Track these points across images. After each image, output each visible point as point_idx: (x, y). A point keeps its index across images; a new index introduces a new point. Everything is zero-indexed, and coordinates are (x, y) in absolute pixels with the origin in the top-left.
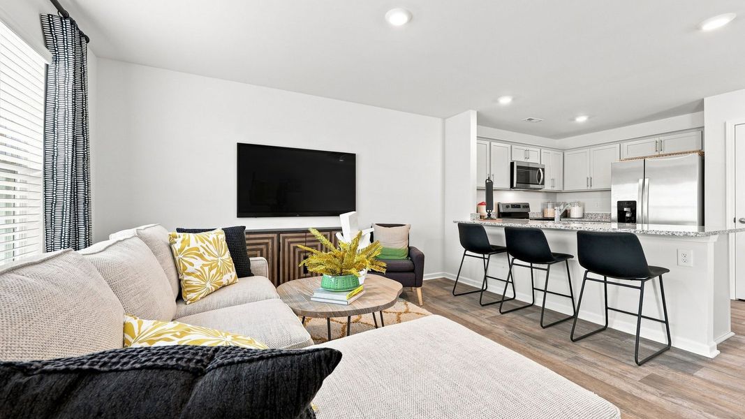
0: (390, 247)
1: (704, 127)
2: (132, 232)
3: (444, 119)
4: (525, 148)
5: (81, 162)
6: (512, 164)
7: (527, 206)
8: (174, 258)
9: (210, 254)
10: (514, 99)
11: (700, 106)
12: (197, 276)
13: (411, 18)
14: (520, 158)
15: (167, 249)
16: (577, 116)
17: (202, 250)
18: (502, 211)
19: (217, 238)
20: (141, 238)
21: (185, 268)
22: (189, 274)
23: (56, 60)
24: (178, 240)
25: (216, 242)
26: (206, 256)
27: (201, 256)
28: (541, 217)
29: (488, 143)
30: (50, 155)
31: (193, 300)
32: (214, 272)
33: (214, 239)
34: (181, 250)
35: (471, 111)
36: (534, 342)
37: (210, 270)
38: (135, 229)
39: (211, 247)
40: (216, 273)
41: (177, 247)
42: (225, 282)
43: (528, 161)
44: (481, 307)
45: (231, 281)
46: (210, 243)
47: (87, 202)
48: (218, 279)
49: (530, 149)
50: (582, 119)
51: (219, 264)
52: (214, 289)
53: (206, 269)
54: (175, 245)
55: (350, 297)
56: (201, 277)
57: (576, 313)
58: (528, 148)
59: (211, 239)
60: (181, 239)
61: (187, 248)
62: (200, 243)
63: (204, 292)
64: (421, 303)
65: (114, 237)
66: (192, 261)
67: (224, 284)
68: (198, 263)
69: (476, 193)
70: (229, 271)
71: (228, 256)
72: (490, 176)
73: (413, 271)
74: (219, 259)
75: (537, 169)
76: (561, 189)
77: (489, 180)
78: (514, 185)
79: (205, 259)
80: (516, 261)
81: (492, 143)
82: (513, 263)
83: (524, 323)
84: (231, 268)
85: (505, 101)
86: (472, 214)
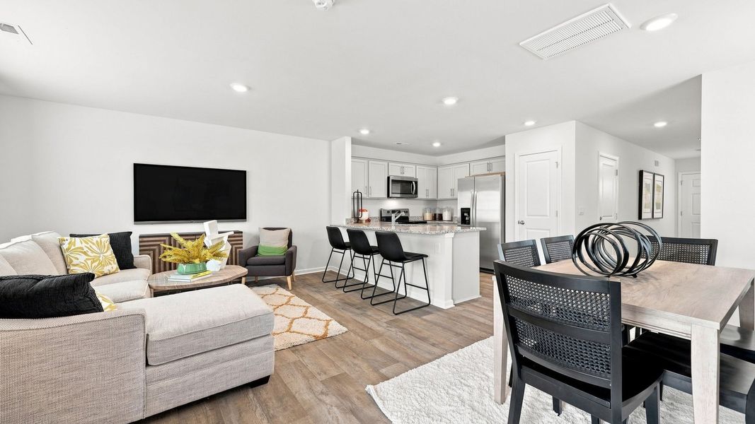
0: (271, 246)
1: (504, 156)
2: (29, 237)
3: (330, 141)
4: (401, 165)
6: (388, 178)
7: (407, 211)
8: (63, 255)
9: (92, 252)
10: (371, 132)
11: (501, 141)
12: (81, 267)
13: (249, 88)
14: (396, 173)
15: (58, 250)
16: (434, 143)
17: (85, 249)
18: (383, 216)
19: (101, 241)
20: (35, 241)
21: (71, 261)
22: (74, 265)
24: (66, 243)
25: (99, 244)
26: (90, 253)
27: (85, 253)
28: (421, 220)
29: (366, 161)
32: (95, 264)
33: (97, 241)
34: (68, 249)
35: (346, 137)
36: (347, 307)
37: (92, 263)
38: (30, 236)
39: (94, 247)
40: (98, 265)
41: (65, 247)
42: (106, 272)
43: (404, 175)
44: (335, 289)
45: (112, 271)
46: (93, 244)
48: (99, 269)
49: (406, 166)
50: (437, 145)
51: (101, 258)
53: (89, 262)
54: (64, 246)
56: (84, 267)
57: (376, 282)
58: (404, 165)
59: (95, 242)
60: (69, 241)
61: (73, 247)
62: (84, 244)
64: (291, 288)
65: (14, 241)
66: (77, 256)
68: (82, 258)
69: (350, 201)
70: (110, 264)
71: (110, 253)
72: (368, 188)
73: (284, 264)
74: (101, 255)
75: (411, 182)
76: (435, 198)
77: (358, 192)
78: (391, 195)
79: (88, 255)
80: (356, 254)
81: (370, 162)
82: (354, 256)
83: (355, 297)
84: (112, 262)
85: (365, 132)
86: (347, 220)
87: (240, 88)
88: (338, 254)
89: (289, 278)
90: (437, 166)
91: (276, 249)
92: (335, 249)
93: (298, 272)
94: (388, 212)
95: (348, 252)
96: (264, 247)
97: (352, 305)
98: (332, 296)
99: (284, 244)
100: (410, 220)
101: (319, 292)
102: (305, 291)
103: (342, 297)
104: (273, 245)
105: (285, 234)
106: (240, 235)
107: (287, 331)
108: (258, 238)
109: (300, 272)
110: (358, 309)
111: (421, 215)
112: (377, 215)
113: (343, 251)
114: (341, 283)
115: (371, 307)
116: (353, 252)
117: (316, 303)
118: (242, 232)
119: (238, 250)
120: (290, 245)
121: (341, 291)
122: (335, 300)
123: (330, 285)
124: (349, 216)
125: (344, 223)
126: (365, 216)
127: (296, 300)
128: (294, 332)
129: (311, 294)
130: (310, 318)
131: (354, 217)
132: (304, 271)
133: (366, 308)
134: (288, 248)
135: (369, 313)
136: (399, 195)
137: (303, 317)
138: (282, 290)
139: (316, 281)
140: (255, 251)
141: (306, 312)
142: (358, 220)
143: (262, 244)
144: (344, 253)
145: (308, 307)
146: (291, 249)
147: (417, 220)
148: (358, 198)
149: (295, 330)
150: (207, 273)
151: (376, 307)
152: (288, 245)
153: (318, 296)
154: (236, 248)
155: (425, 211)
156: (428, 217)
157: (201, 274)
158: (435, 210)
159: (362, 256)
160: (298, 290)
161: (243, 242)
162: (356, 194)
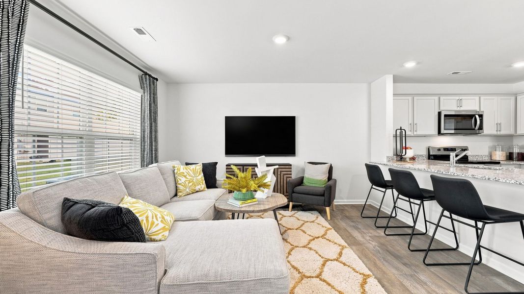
0: (314, 178)
2: (156, 164)
3: (369, 83)
4: (457, 98)
5: (153, 134)
6: (440, 114)
8: (175, 177)
9: (189, 176)
10: (418, 63)
12: (182, 185)
13: (288, 38)
14: (451, 107)
15: (172, 172)
17: (185, 174)
18: (431, 153)
19: (196, 169)
20: (159, 167)
21: (178, 181)
22: (179, 184)
23: (144, 93)
25: (194, 171)
26: (188, 177)
27: (185, 176)
28: (487, 159)
29: (410, 98)
30: (143, 131)
31: (180, 196)
32: (191, 184)
34: (177, 173)
35: (387, 76)
36: (389, 258)
37: (189, 183)
39: (191, 172)
41: (176, 171)
43: (462, 109)
44: (375, 228)
45: (201, 189)
46: (191, 170)
47: (156, 150)
48: (193, 187)
49: (463, 98)
51: (194, 181)
52: (191, 192)
53: (187, 182)
55: (242, 204)
56: (185, 186)
58: (461, 97)
59: (191, 169)
60: (177, 168)
61: (179, 172)
62: (185, 170)
63: (185, 193)
64: (329, 218)
66: (181, 178)
67: (197, 190)
68: (183, 179)
69: (392, 139)
70: (200, 184)
71: (201, 177)
72: (413, 126)
73: (323, 195)
74: (195, 178)
75: (474, 115)
76: (512, 132)
77: (401, 129)
78: (443, 131)
79: (187, 178)
80: (400, 196)
81: (415, 98)
82: (398, 198)
83: (400, 245)
84: (201, 183)
85: (410, 65)
86: (388, 157)
87: (280, 40)
88: (378, 192)
89: (328, 209)
90: (516, 96)
91: (317, 180)
92: (374, 186)
93: (336, 202)
94: (439, 150)
95: (389, 191)
96: (308, 178)
97: (397, 257)
98: (370, 237)
99: (325, 177)
100: (470, 159)
101: (357, 228)
102: (343, 224)
103: (383, 241)
104: (316, 176)
105: (325, 168)
106: (290, 167)
107: (317, 277)
108: (303, 170)
109: (341, 202)
110: (405, 264)
111: (487, 154)
112: (424, 153)
113: (384, 190)
114: (383, 222)
115: (423, 266)
116: (396, 193)
117: (352, 242)
118: (291, 165)
119: (288, 179)
120: (330, 178)
121: (381, 232)
122: (374, 243)
123: (369, 221)
124: (391, 154)
125: (385, 161)
126: (410, 154)
127: (333, 234)
128: (324, 281)
129: (349, 229)
130: (344, 264)
131: (397, 155)
132: (344, 202)
133: (416, 266)
134: (328, 181)
135: (422, 278)
136: (453, 132)
137: (337, 260)
138: (321, 219)
139: (356, 214)
140: (301, 181)
141: (340, 254)
142: (401, 158)
143: (306, 175)
144: (385, 192)
145: (343, 248)
146: (331, 182)
147: (480, 160)
148: (401, 136)
149: (326, 279)
150: (254, 200)
151: (433, 269)
152: (328, 178)
153: (356, 234)
154: (287, 177)
155: (494, 148)
156: (499, 156)
157: (249, 201)
158: (511, 147)
159: (407, 199)
160: (336, 221)
161: (292, 173)
162: (398, 132)
